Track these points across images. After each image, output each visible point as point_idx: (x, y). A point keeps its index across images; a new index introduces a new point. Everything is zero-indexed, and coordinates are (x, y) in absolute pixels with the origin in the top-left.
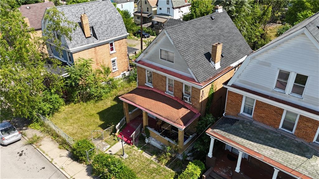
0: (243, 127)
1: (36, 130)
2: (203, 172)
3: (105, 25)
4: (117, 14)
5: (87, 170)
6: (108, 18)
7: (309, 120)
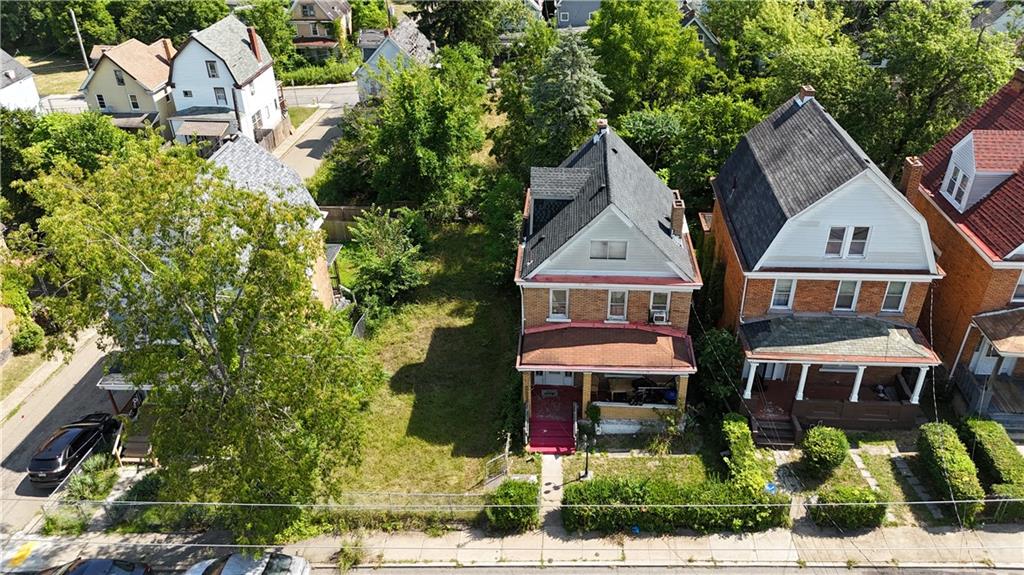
2: (751, 427)
5: (553, 535)
7: (874, 284)
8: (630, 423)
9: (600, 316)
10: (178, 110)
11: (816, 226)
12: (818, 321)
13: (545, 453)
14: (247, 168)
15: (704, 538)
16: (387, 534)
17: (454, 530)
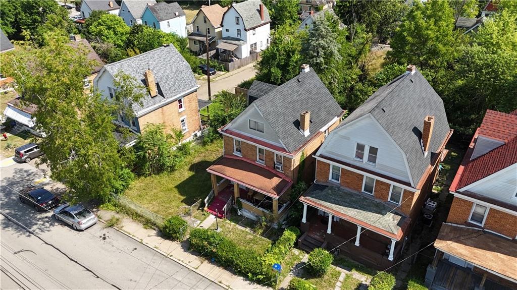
0: (332, 192)
1: (110, 211)
2: (298, 237)
3: (171, 78)
4: (184, 63)
5: (183, 247)
6: (174, 70)
7: (383, 183)
8: (253, 215)
9: (254, 158)
10: (223, 37)
11: (349, 140)
12: (351, 195)
13: (212, 214)
14: (165, 59)
15: (236, 276)
16: (132, 220)
17: (153, 229)
